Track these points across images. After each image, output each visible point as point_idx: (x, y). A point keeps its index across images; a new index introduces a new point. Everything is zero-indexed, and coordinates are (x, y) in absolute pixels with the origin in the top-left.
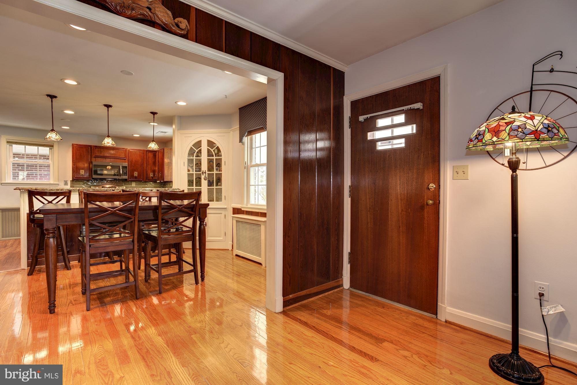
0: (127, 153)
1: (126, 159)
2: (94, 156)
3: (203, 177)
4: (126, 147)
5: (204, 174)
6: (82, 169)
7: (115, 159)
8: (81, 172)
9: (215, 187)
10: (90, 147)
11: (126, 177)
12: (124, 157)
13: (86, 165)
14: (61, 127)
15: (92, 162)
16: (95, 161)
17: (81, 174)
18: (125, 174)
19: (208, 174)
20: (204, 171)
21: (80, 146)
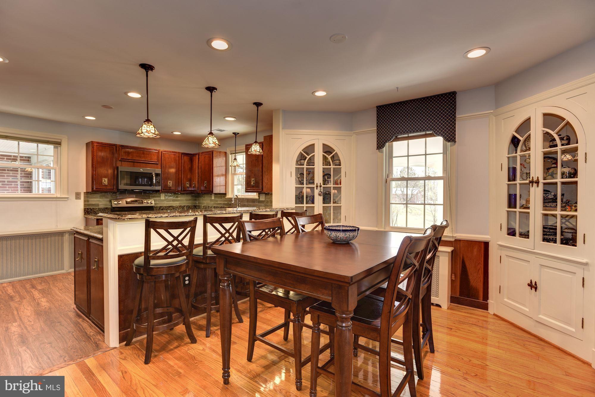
0: (159, 156)
1: (158, 164)
2: (120, 159)
3: (316, 192)
4: (157, 148)
5: (319, 188)
6: (105, 177)
7: (146, 164)
8: (103, 181)
9: (332, 205)
10: (114, 147)
11: (159, 188)
12: (156, 161)
13: (110, 171)
14: (84, 117)
15: (117, 168)
16: (121, 165)
17: (103, 184)
18: (158, 183)
19: (323, 187)
20: (319, 185)
21: (101, 145)
